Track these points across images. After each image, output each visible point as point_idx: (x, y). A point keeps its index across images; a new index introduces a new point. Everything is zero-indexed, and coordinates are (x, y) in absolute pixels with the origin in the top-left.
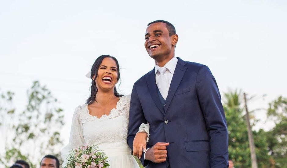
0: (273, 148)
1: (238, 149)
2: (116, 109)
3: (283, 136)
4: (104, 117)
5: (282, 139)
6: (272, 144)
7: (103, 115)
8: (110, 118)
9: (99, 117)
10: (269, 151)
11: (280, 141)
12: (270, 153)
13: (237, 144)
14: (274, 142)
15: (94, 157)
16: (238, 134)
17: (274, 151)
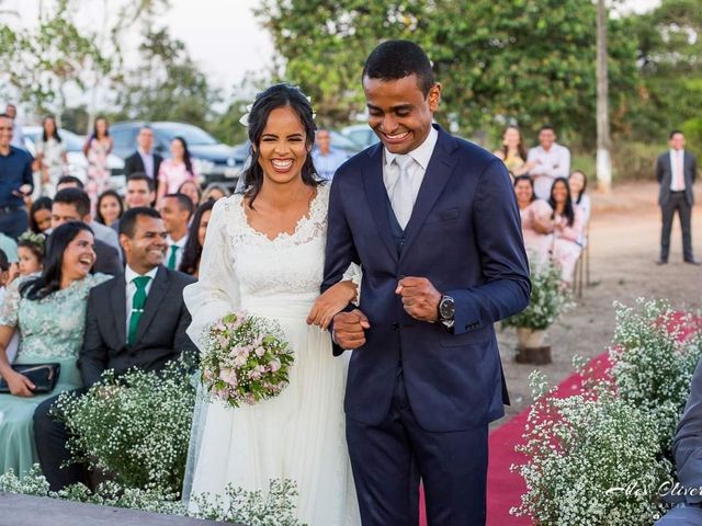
0: (650, 52)
1: (572, 58)
2: (308, 217)
3: (674, 28)
4: (283, 239)
5: (671, 33)
6: (648, 44)
7: (280, 234)
8: (297, 244)
9: (272, 238)
10: (640, 57)
11: (666, 38)
12: (640, 63)
13: (573, 48)
14: (653, 39)
15: (260, 352)
16: (579, 28)
17: (650, 58)
